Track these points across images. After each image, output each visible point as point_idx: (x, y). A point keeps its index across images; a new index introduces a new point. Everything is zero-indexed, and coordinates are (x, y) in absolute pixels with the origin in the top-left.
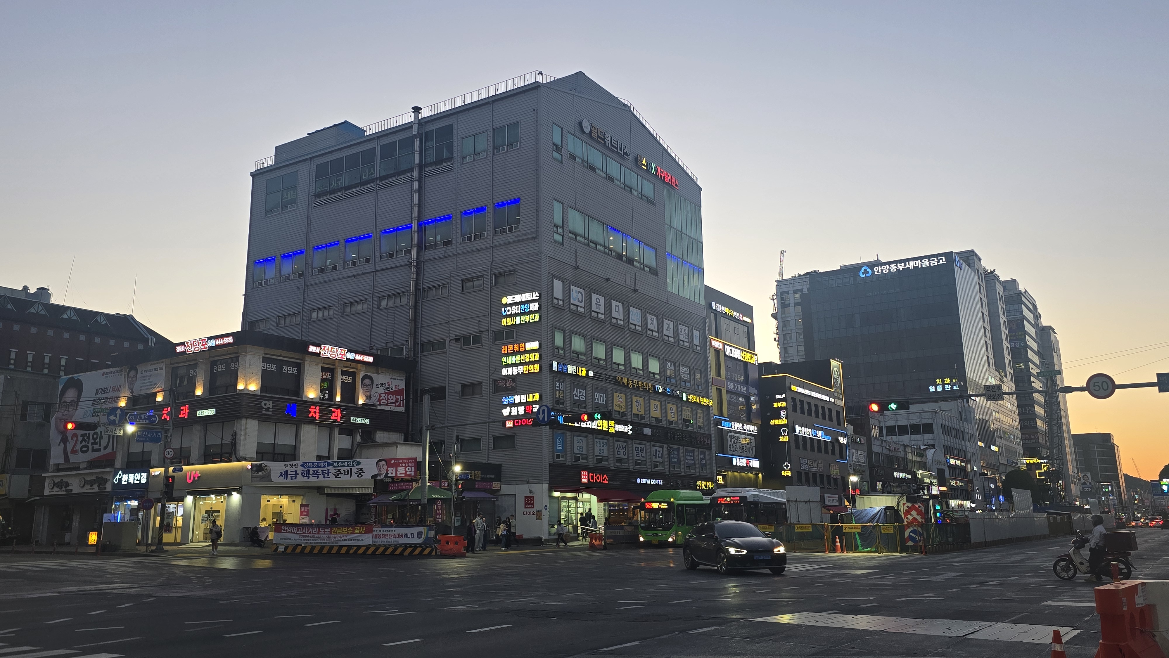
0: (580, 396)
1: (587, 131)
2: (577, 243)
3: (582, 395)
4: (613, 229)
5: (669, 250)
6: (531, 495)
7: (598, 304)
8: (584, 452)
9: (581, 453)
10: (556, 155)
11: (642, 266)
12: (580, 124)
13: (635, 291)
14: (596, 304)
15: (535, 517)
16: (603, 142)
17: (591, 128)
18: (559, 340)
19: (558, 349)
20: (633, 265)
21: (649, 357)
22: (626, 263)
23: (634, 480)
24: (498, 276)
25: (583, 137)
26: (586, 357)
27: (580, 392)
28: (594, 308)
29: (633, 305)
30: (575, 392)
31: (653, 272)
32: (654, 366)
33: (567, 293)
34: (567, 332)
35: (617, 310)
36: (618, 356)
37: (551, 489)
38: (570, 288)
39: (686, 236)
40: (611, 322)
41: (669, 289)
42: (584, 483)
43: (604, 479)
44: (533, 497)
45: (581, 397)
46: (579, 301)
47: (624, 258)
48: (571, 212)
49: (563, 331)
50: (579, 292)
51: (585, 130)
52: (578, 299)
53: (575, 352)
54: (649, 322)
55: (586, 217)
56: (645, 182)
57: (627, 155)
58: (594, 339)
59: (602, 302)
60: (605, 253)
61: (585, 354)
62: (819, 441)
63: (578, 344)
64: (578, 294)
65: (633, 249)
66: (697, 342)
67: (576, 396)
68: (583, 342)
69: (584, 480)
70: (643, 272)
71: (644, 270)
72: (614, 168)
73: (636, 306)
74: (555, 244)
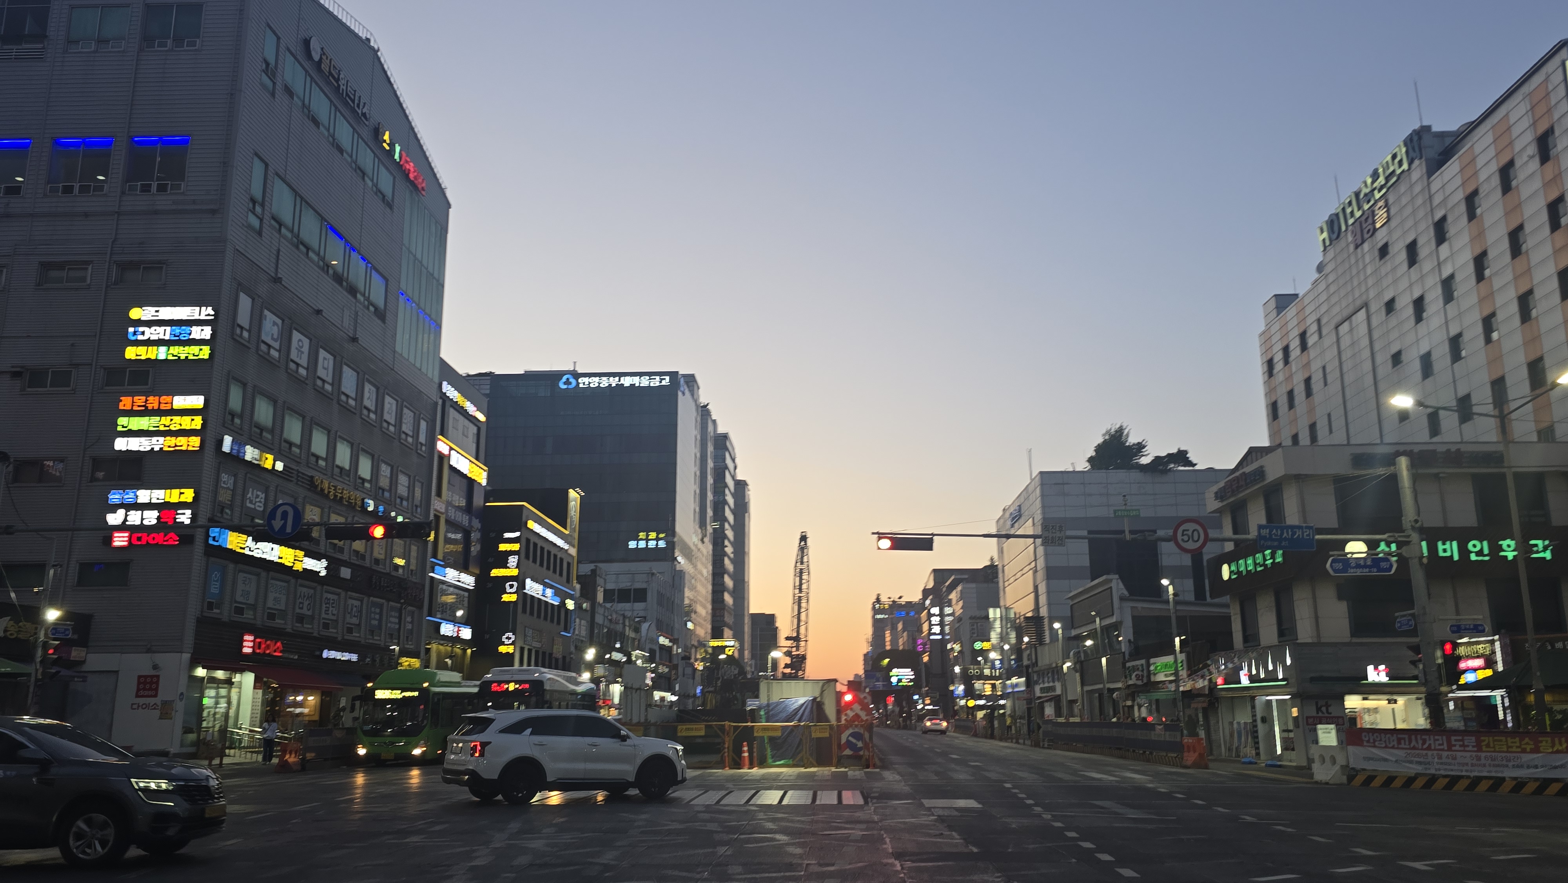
0: (256, 502)
1: (316, 58)
2: (282, 239)
3: (260, 502)
4: (333, 229)
5: (403, 285)
6: (153, 673)
7: (300, 351)
8: (251, 601)
9: (245, 601)
10: (265, 79)
11: (366, 303)
12: (307, 43)
13: (354, 340)
14: (297, 348)
15: (157, 713)
16: (336, 85)
17: (321, 55)
18: (235, 400)
19: (233, 415)
20: (355, 297)
21: (360, 452)
22: (346, 290)
23: (318, 653)
24: (125, 267)
25: (307, 65)
26: (273, 436)
27: (257, 496)
28: (294, 355)
29: (349, 363)
30: (249, 495)
31: (381, 315)
32: (365, 469)
33: (257, 320)
34: (250, 389)
35: (326, 366)
36: (319, 444)
37: (195, 662)
38: (261, 313)
39: (425, 271)
40: (315, 384)
41: (398, 348)
42: (247, 655)
43: (275, 649)
44: (158, 677)
45: (258, 504)
46: (273, 339)
47: (345, 284)
48: (279, 185)
49: (244, 385)
50: (275, 324)
51: (313, 53)
52: (273, 335)
53: (257, 426)
54: (366, 395)
55: (298, 199)
56: (383, 170)
57: (366, 118)
58: (289, 409)
59: (306, 349)
60: (319, 267)
61: (272, 431)
62: (546, 602)
63: (264, 412)
64: (274, 325)
65: (358, 271)
66: (422, 438)
67: (251, 502)
68: (271, 410)
69: (247, 650)
70: (366, 311)
71: (368, 308)
72: (344, 133)
73: (352, 365)
74: (249, 232)
